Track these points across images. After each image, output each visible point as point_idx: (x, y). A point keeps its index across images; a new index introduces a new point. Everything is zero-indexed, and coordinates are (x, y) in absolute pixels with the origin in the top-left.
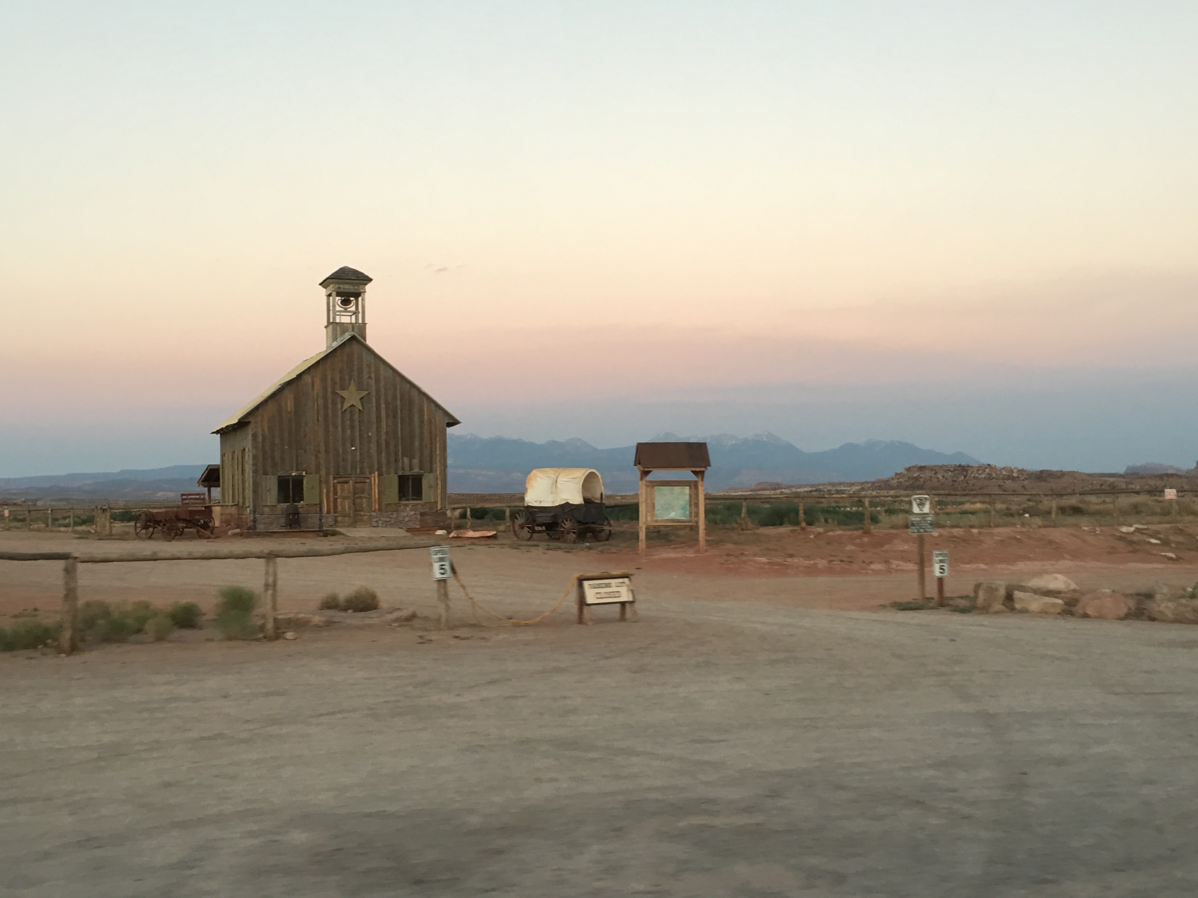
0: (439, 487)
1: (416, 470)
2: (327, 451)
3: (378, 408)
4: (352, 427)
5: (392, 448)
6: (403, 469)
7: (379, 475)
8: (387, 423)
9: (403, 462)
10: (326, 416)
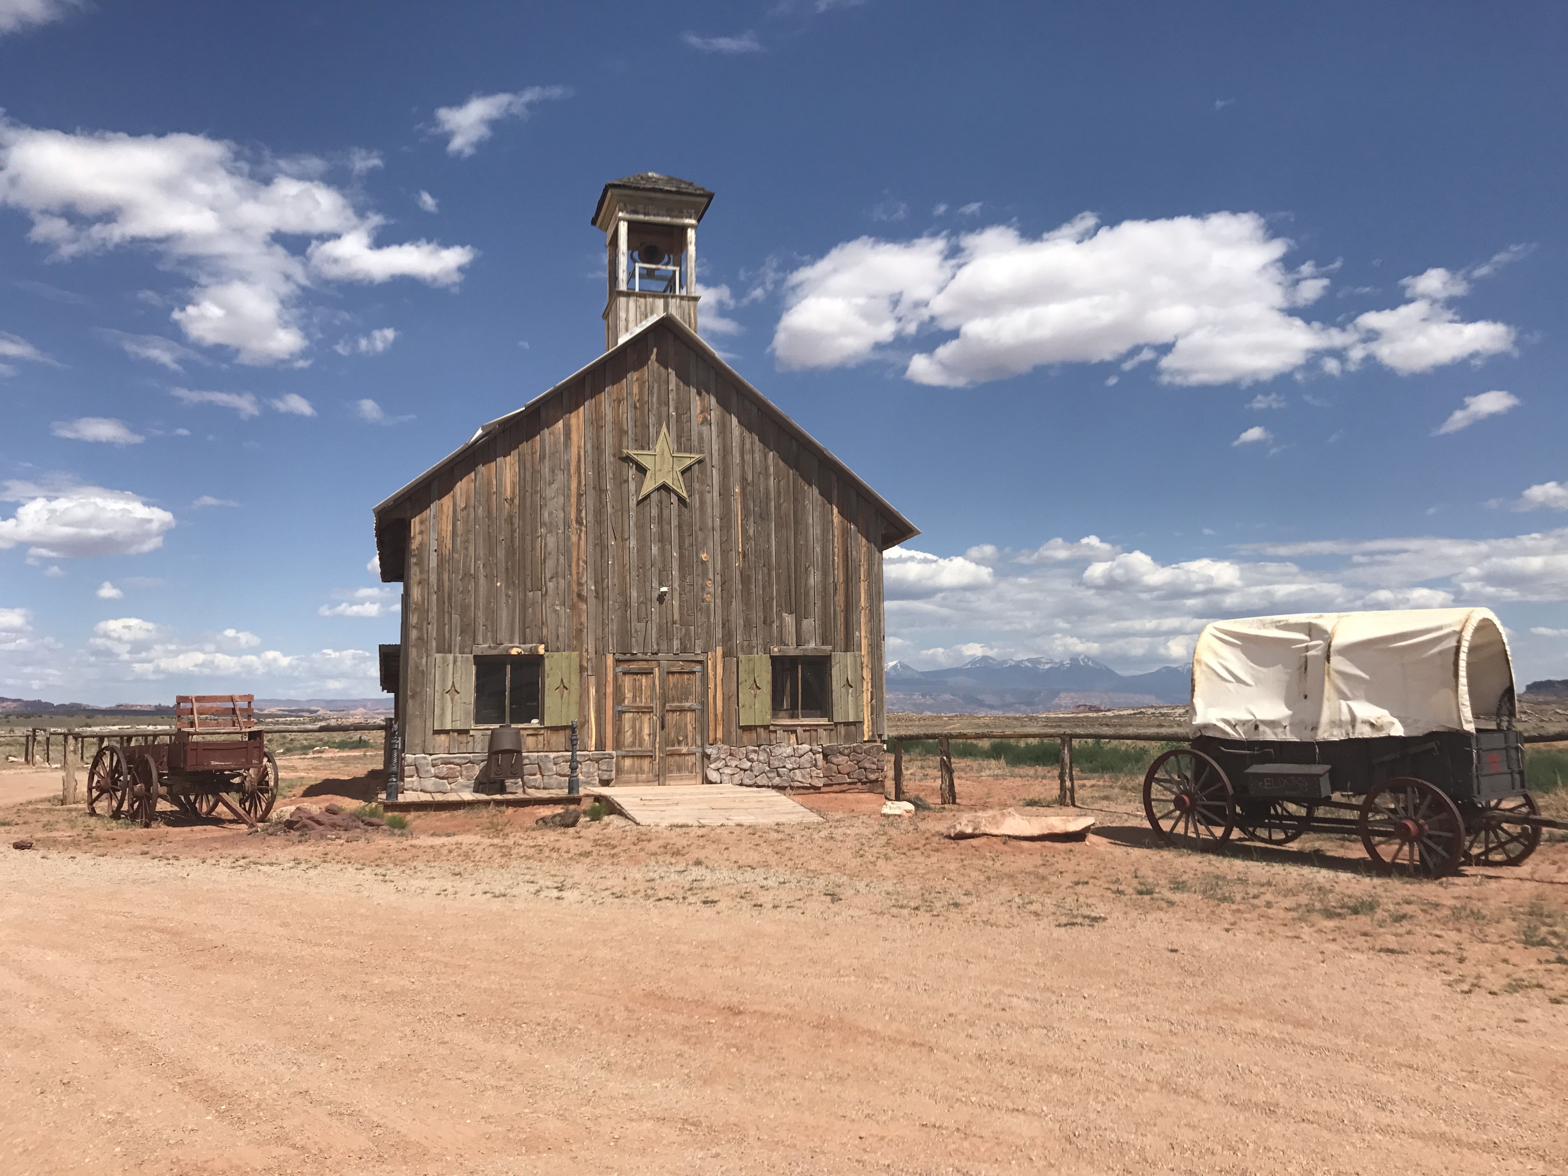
0: (867, 686)
1: (812, 646)
2: (600, 595)
3: (725, 493)
4: (663, 539)
5: (756, 591)
6: (782, 642)
7: (724, 656)
8: (745, 531)
9: (781, 627)
10: (599, 511)
